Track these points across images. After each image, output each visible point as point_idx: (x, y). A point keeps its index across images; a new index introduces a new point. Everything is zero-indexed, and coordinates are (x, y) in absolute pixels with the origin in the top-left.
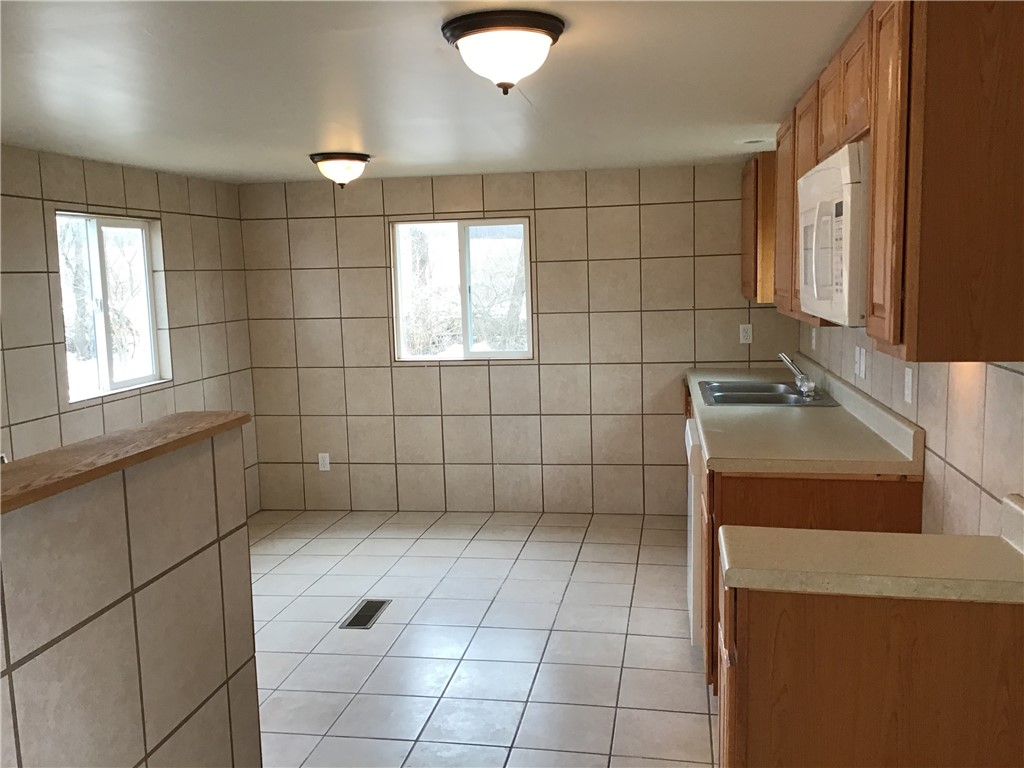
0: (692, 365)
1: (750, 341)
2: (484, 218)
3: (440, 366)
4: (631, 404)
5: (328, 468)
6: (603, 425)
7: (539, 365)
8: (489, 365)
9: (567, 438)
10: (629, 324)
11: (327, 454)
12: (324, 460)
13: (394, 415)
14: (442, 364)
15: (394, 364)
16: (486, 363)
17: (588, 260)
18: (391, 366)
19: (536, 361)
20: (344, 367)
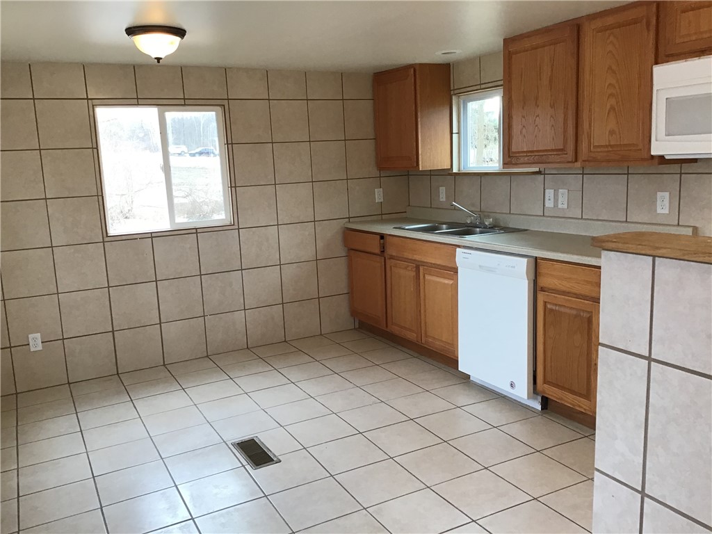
0: (347, 220)
1: (382, 200)
2: (185, 105)
3: (152, 237)
4: (308, 253)
5: (40, 347)
6: (289, 271)
7: (239, 229)
8: (197, 233)
9: (263, 284)
10: (304, 191)
11: (39, 334)
12: (36, 342)
13: (109, 287)
14: (153, 235)
15: (106, 239)
16: (194, 231)
17: (272, 143)
18: (104, 242)
19: (234, 226)
20: (52, 247)
